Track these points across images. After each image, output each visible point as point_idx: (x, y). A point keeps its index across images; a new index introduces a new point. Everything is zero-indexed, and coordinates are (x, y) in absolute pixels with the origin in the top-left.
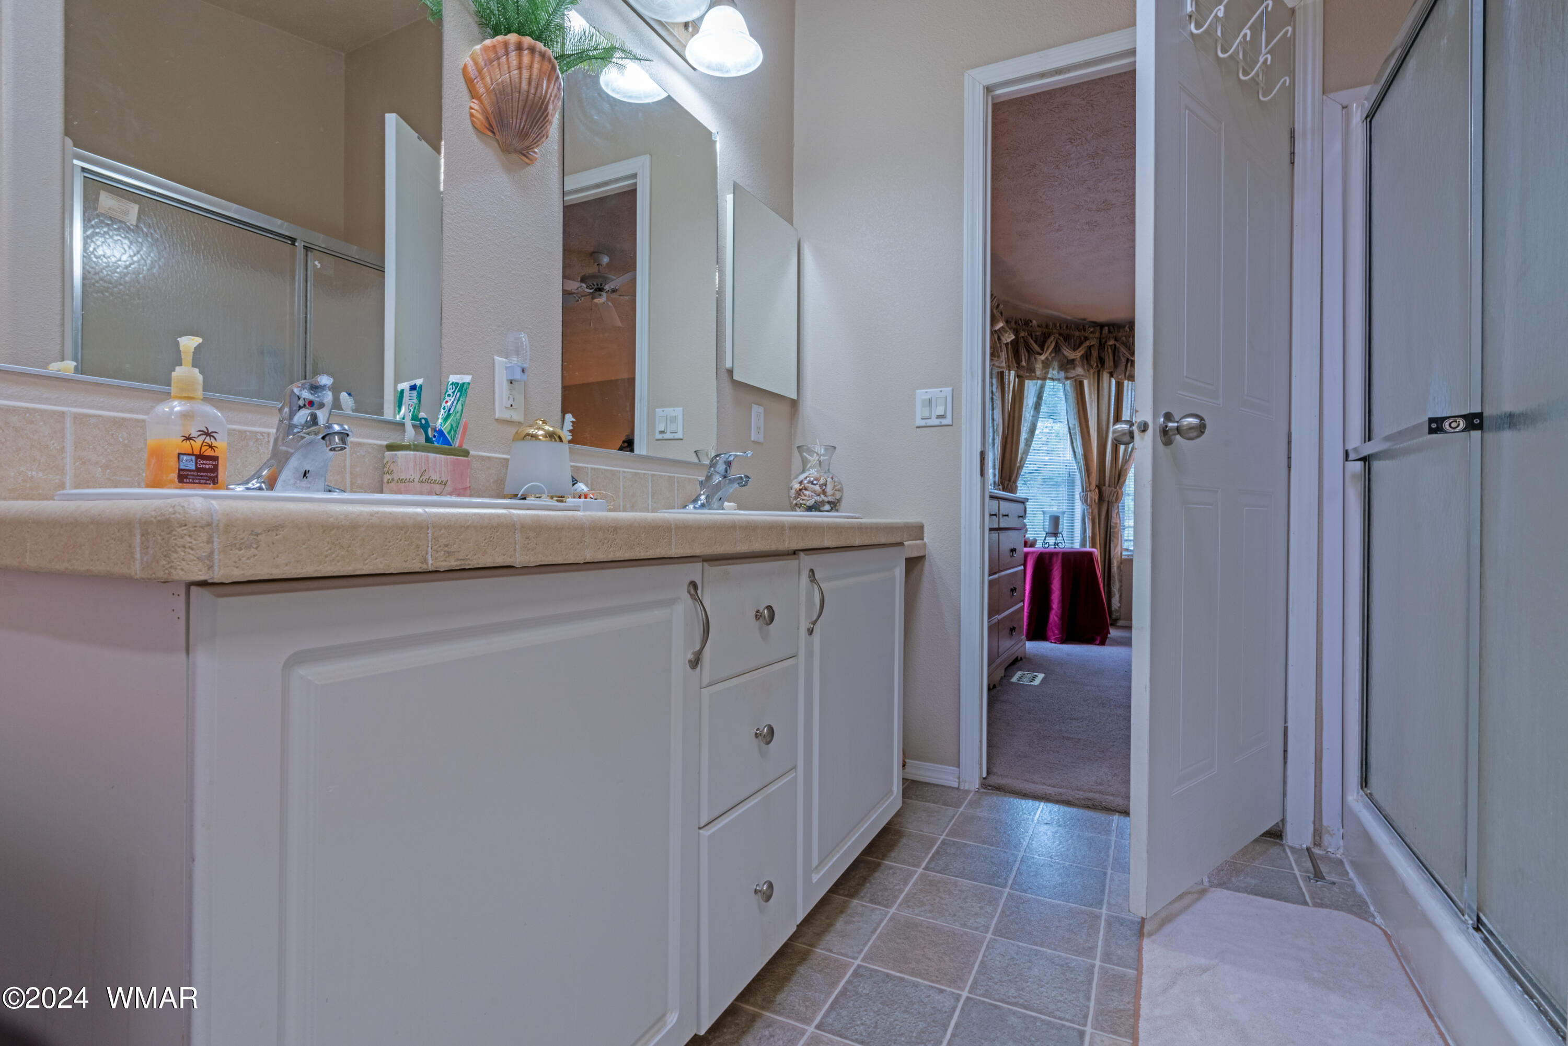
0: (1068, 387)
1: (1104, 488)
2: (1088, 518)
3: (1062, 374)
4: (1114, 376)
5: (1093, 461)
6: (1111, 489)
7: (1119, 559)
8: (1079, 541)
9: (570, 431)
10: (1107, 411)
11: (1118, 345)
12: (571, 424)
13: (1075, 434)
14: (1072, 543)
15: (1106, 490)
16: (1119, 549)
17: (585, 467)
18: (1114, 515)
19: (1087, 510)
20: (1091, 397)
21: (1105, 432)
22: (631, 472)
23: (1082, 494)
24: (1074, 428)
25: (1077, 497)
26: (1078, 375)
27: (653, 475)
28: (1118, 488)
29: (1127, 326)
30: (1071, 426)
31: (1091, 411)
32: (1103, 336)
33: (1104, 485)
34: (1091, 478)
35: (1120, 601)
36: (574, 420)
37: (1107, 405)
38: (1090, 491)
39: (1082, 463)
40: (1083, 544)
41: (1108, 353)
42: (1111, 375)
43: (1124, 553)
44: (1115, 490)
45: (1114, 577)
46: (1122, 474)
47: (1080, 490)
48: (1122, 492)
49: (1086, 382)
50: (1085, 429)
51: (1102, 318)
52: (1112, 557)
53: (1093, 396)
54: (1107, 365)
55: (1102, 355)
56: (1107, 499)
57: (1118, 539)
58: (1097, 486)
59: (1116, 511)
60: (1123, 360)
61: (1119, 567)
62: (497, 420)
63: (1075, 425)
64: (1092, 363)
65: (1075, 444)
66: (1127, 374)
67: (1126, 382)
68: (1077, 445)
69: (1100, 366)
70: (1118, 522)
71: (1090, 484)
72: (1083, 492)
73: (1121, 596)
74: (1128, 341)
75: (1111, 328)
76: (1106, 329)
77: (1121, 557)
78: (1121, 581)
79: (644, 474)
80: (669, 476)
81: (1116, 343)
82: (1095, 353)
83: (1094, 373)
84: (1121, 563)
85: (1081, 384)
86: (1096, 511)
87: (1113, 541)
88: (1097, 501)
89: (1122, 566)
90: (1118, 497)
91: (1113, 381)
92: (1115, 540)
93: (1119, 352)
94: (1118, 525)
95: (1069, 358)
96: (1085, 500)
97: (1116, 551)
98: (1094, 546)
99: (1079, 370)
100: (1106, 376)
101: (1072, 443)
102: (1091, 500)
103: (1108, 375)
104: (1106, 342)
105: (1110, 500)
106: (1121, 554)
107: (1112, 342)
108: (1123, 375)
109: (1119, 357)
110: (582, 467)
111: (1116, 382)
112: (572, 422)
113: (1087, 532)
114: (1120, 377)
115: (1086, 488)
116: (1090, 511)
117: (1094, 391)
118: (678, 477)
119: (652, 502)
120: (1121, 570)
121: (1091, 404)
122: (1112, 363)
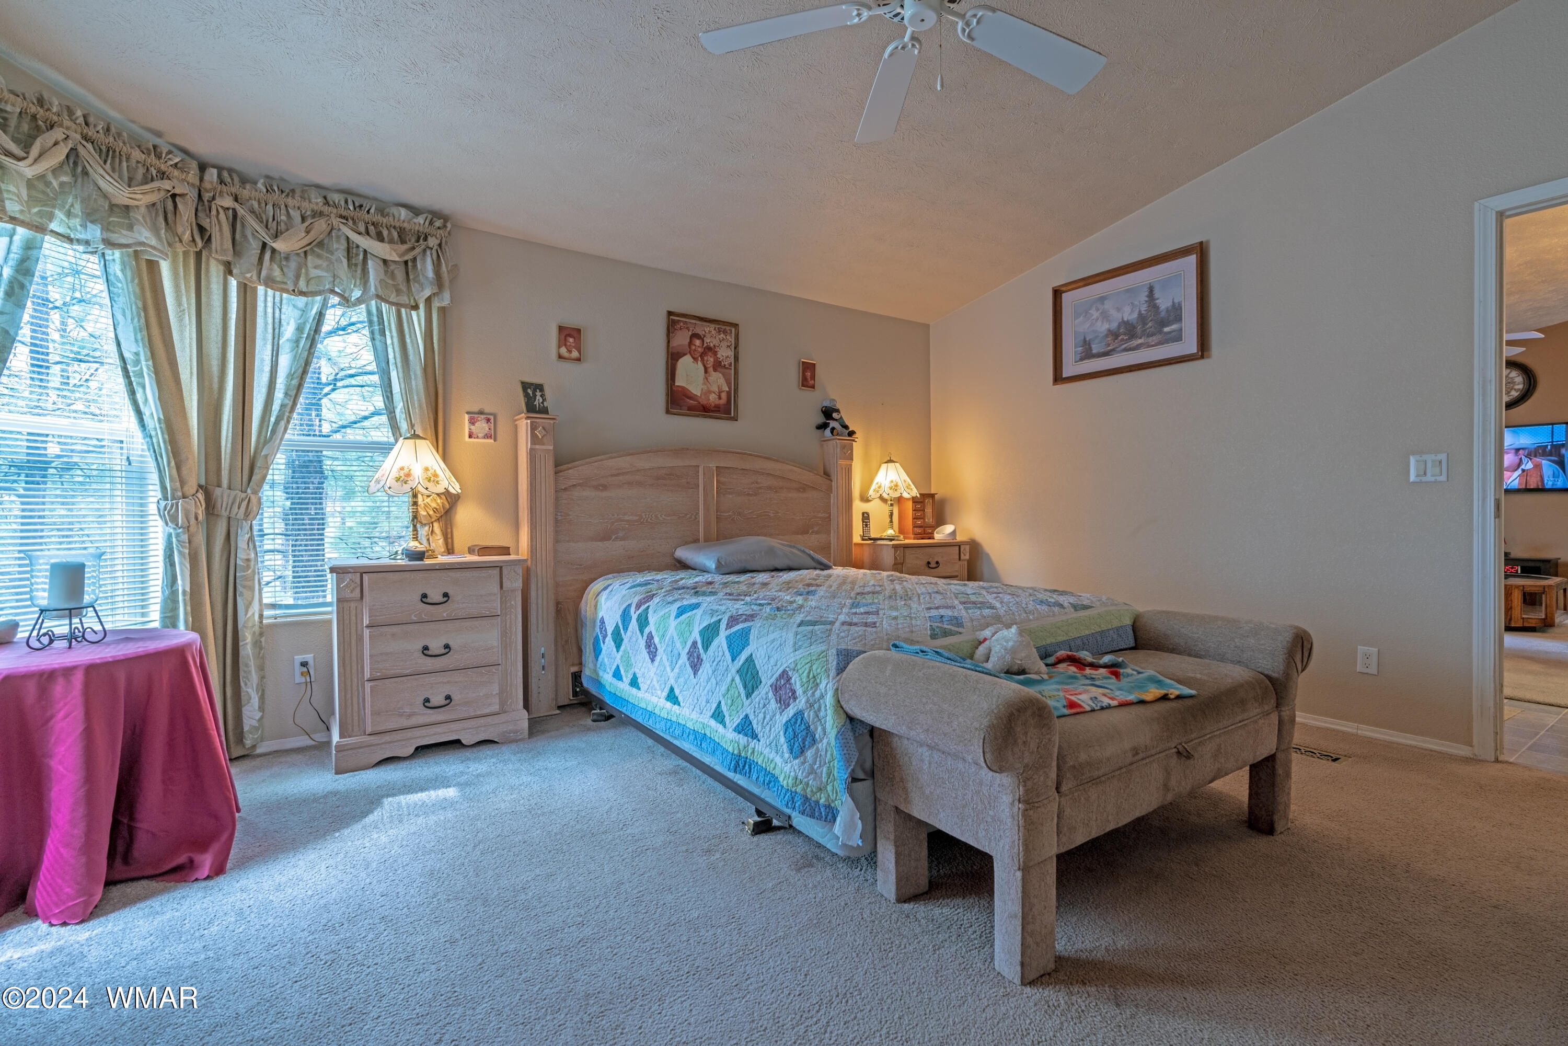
0: (116, 269)
1: (218, 491)
2: (180, 552)
3: (95, 232)
4: (235, 271)
5: (188, 434)
6: (233, 493)
7: (256, 629)
8: (158, 607)
10: (220, 338)
11: (241, 211)
13: (140, 374)
14: (143, 615)
15: (222, 495)
16: (255, 607)
18: (242, 543)
19: (178, 535)
20: (179, 303)
21: (216, 380)
23: (163, 503)
24: (137, 362)
25: (153, 508)
26: (142, 244)
28: (249, 491)
29: (262, 181)
30: (127, 355)
31: (182, 332)
32: (207, 185)
33: (219, 486)
34: (185, 471)
35: (261, 708)
37: (220, 327)
38: (184, 497)
39: (160, 438)
40: (170, 619)
41: (219, 222)
42: (228, 270)
43: (267, 613)
44: (244, 495)
45: (247, 665)
46: (259, 464)
47: (159, 495)
48: (260, 499)
49: (165, 268)
50: (166, 366)
51: (204, 148)
52: (240, 626)
53: (184, 299)
54: (215, 243)
55: (205, 223)
56: (225, 514)
57: (252, 589)
58: (200, 486)
59: (247, 536)
60: (255, 246)
61: (257, 644)
63: (137, 354)
64: (180, 230)
65: (139, 396)
66: (264, 273)
67: (261, 289)
68: (146, 400)
69: (200, 244)
70: (253, 556)
71: (183, 483)
72: (166, 499)
73: (262, 698)
74: (265, 212)
75: (225, 174)
76: (212, 175)
77: (261, 622)
78: (261, 668)
81: (237, 206)
82: (186, 210)
83: (186, 254)
84: (261, 634)
85: (153, 266)
86: (201, 539)
87: (242, 594)
88: (201, 517)
89: (263, 639)
90: (251, 510)
91: (233, 283)
92: (246, 593)
93: (243, 225)
94: (252, 563)
95: (115, 201)
96: (170, 517)
97: (250, 614)
98: (196, 625)
99: (144, 234)
100: (215, 270)
101: (132, 393)
102: (187, 516)
103: (221, 268)
104: (214, 198)
105: (233, 515)
106: (261, 616)
107: (228, 202)
108: (255, 273)
109: (244, 236)
111: (239, 283)
113: (180, 582)
114: (248, 275)
115: (174, 490)
116: (185, 537)
117: (187, 291)
120: (261, 648)
121: (180, 320)
122: (228, 244)
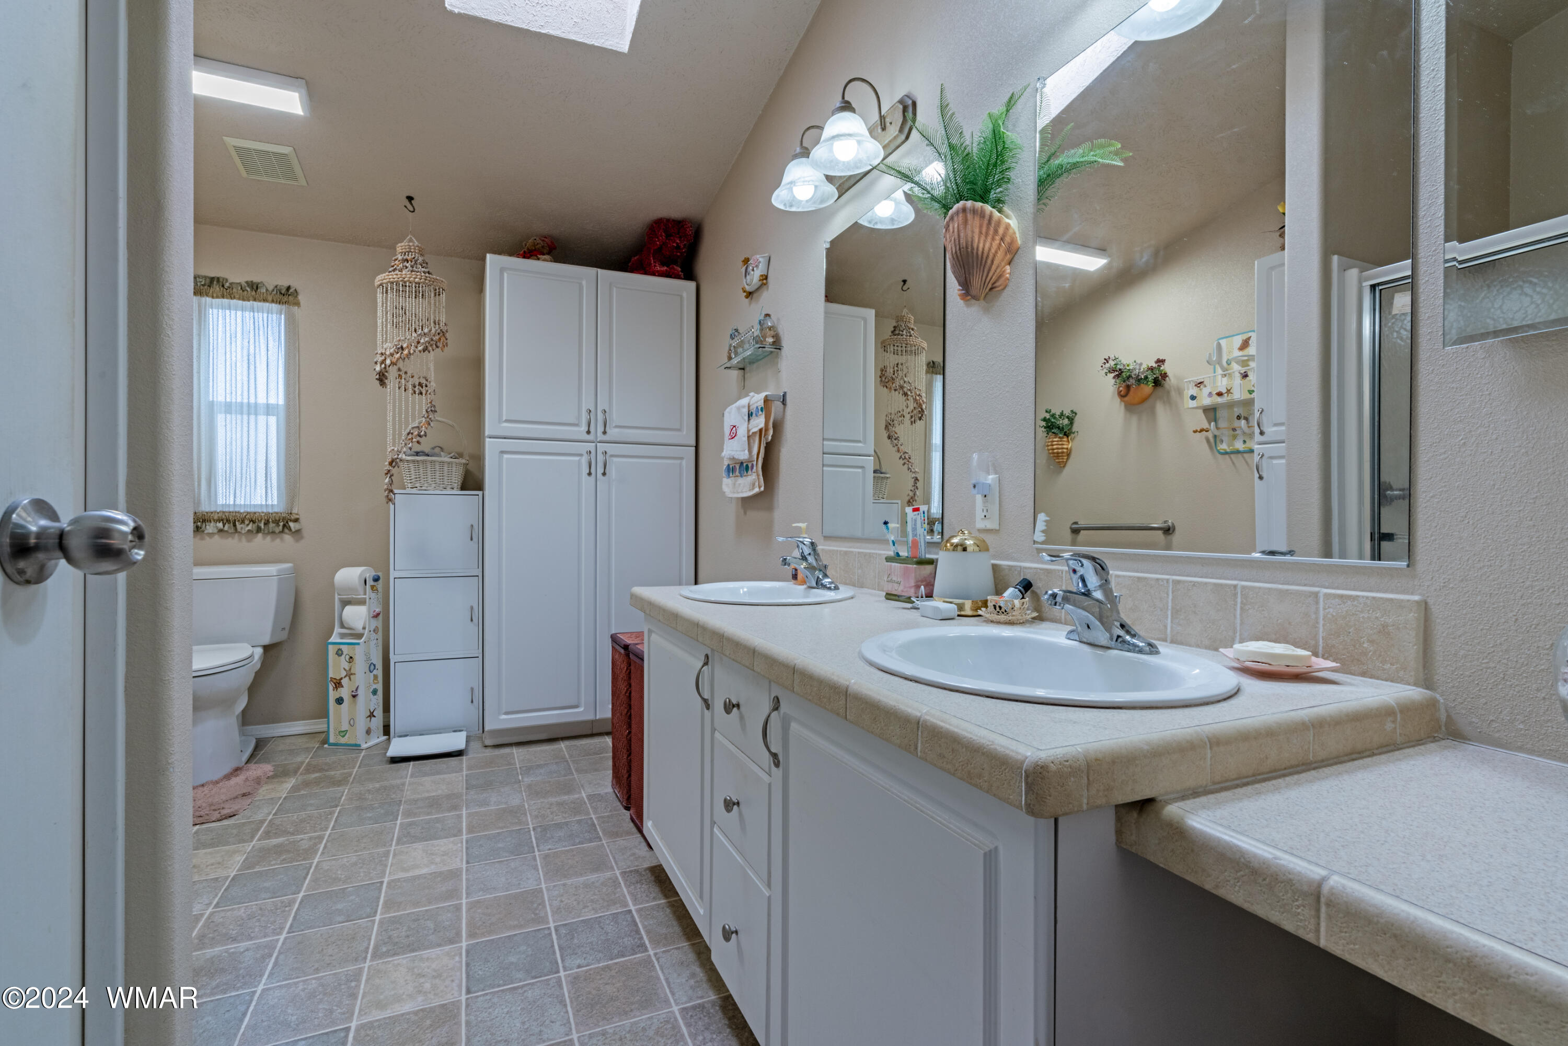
9: (1043, 531)
12: (1045, 524)
17: (1059, 571)
22: (1130, 577)
27: (1177, 582)
36: (1048, 519)
62: (979, 530)
79: (1158, 580)
80: (1215, 584)
110: (1055, 570)
112: (1046, 521)
118: (1244, 587)
119: (1172, 622)
